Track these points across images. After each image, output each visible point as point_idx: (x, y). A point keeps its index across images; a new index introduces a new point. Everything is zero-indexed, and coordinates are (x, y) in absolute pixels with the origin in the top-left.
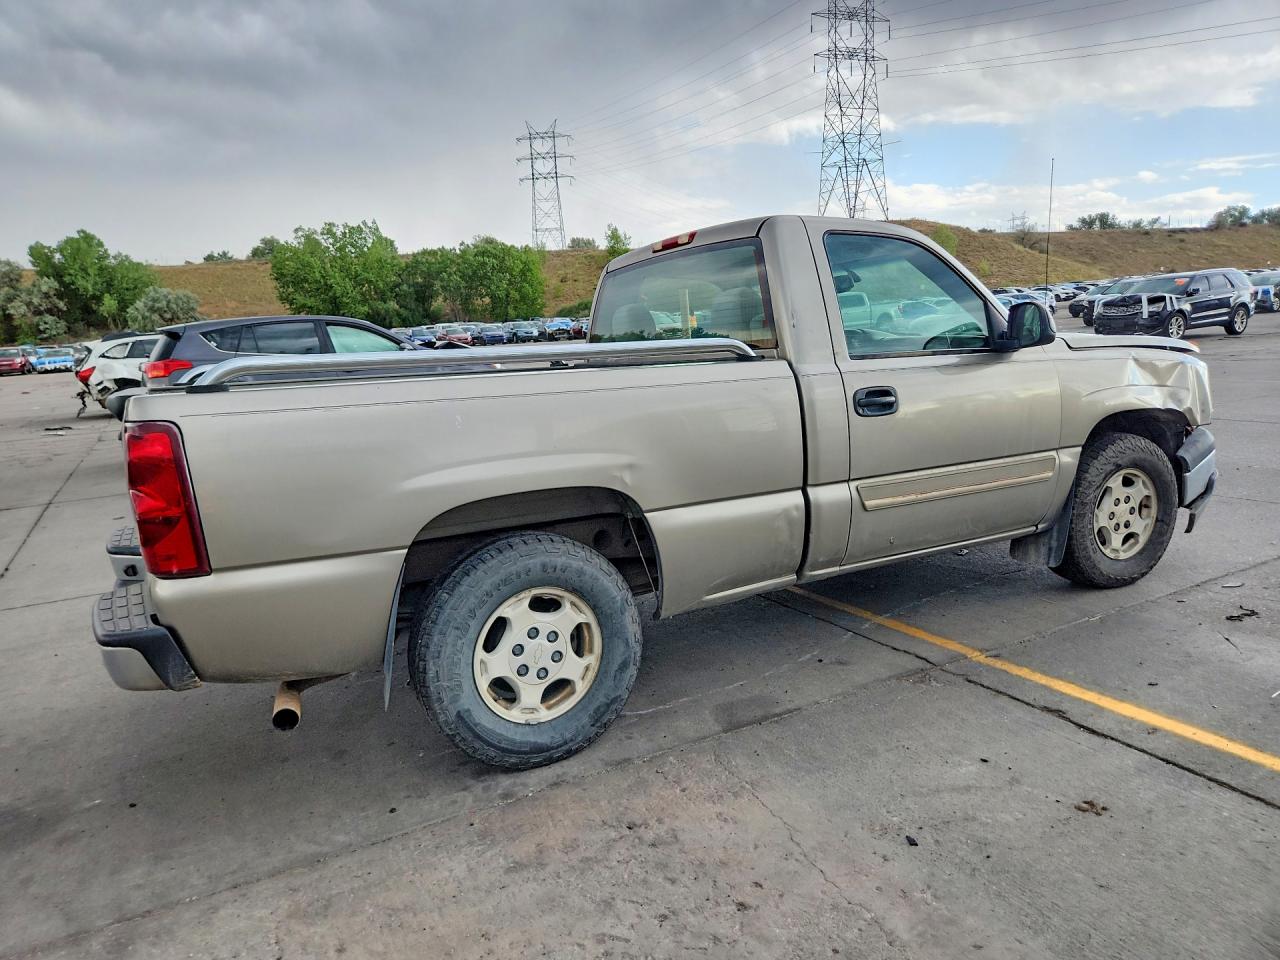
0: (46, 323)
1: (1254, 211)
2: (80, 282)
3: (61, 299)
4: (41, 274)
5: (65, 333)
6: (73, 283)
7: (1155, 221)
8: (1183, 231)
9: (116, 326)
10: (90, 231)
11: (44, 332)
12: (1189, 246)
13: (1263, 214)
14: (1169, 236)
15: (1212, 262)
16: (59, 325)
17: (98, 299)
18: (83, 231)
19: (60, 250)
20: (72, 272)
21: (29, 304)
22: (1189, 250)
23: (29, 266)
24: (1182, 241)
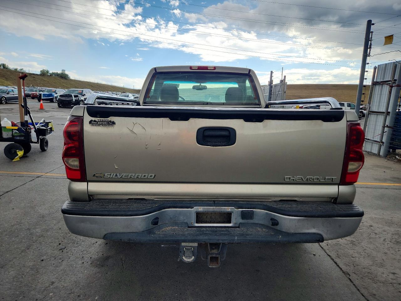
1: (51, 72)
7: (22, 69)
8: (34, 74)
12: (37, 79)
13: (53, 73)
14: (30, 75)
15: (44, 85)
22: (37, 80)
24: (34, 77)
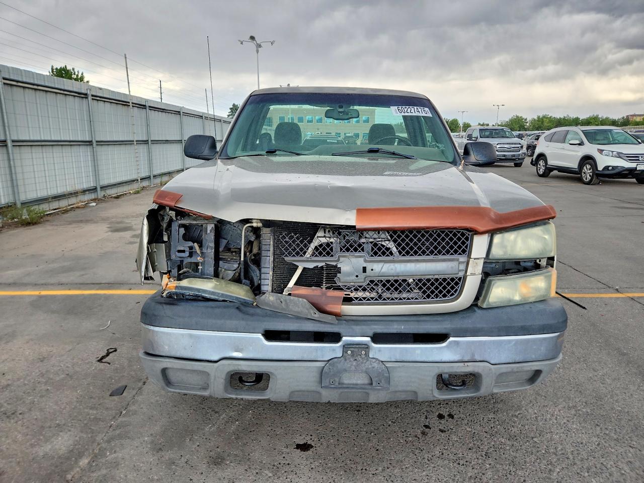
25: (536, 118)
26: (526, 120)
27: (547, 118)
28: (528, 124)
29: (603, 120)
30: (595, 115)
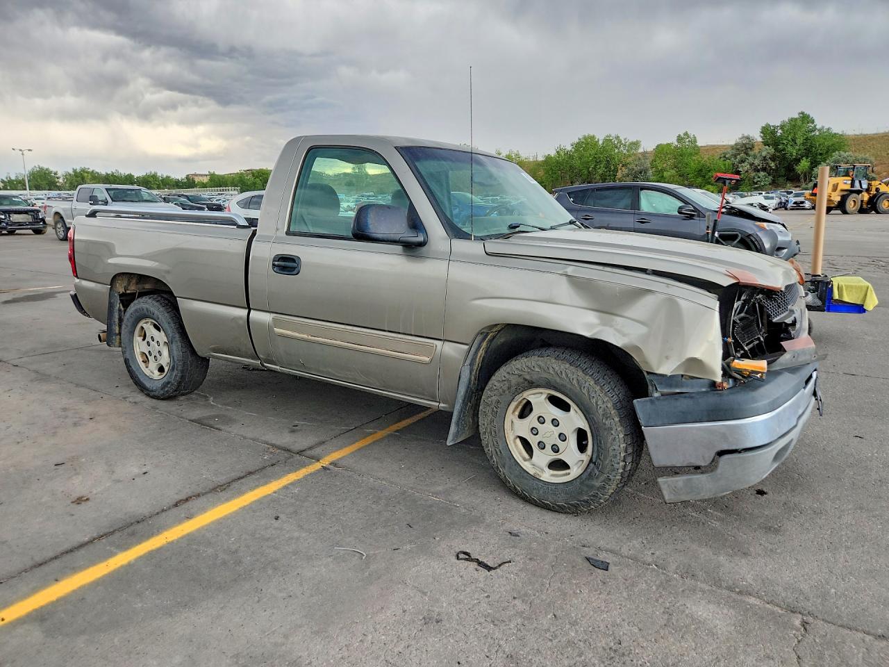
0: (759, 177)
2: (789, 148)
3: (774, 161)
4: (766, 144)
5: (770, 184)
6: (784, 150)
9: (805, 181)
10: (807, 112)
11: (756, 183)
16: (767, 179)
17: (798, 161)
18: (802, 113)
19: (782, 127)
20: (785, 142)
21: (751, 164)
23: (760, 139)
25: (71, 172)
26: (56, 174)
27: (88, 173)
28: (61, 180)
29: (163, 180)
30: (153, 172)
